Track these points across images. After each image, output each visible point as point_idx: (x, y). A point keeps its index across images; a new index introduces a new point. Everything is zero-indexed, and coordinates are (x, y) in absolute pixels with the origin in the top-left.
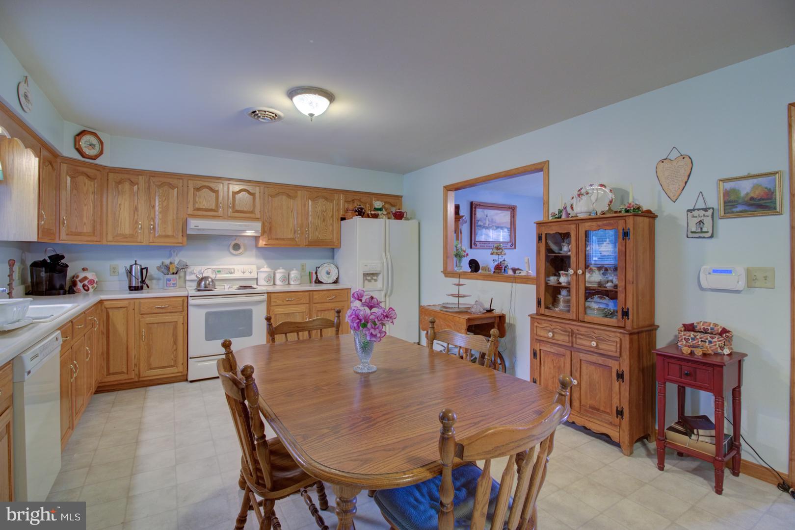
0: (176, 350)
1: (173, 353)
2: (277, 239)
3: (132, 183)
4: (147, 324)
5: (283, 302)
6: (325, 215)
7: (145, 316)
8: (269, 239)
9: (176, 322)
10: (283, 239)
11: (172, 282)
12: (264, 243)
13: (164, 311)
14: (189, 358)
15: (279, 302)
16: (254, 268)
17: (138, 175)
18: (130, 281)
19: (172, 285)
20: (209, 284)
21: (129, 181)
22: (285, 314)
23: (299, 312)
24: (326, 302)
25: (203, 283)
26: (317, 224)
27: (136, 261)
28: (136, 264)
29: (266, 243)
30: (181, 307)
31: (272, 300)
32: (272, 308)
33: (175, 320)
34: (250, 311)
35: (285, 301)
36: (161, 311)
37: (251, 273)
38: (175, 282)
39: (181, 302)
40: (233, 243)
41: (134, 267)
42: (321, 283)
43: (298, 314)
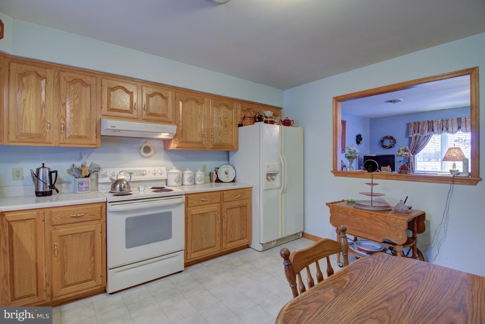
0: (94, 262)
1: (91, 265)
2: (187, 142)
3: (39, 77)
4: (60, 236)
5: (199, 202)
6: (226, 121)
7: (57, 227)
8: (180, 142)
9: (94, 231)
10: (193, 142)
11: (84, 186)
12: (176, 146)
13: (80, 220)
14: (108, 269)
15: (195, 203)
16: (164, 169)
17: (46, 68)
18: (37, 186)
19: (85, 189)
20: (124, 187)
21: (35, 74)
22: (200, 214)
23: (212, 212)
24: (234, 201)
25: (118, 186)
26: (220, 129)
27: (43, 164)
28: (43, 167)
29: (178, 146)
30: (99, 215)
31: (189, 201)
32: (189, 209)
33: (93, 229)
34: (169, 214)
35: (200, 202)
36: (76, 220)
37: (161, 174)
38: (88, 186)
39: (99, 209)
40: (144, 146)
41: (41, 170)
42: (222, 182)
43: (211, 213)
